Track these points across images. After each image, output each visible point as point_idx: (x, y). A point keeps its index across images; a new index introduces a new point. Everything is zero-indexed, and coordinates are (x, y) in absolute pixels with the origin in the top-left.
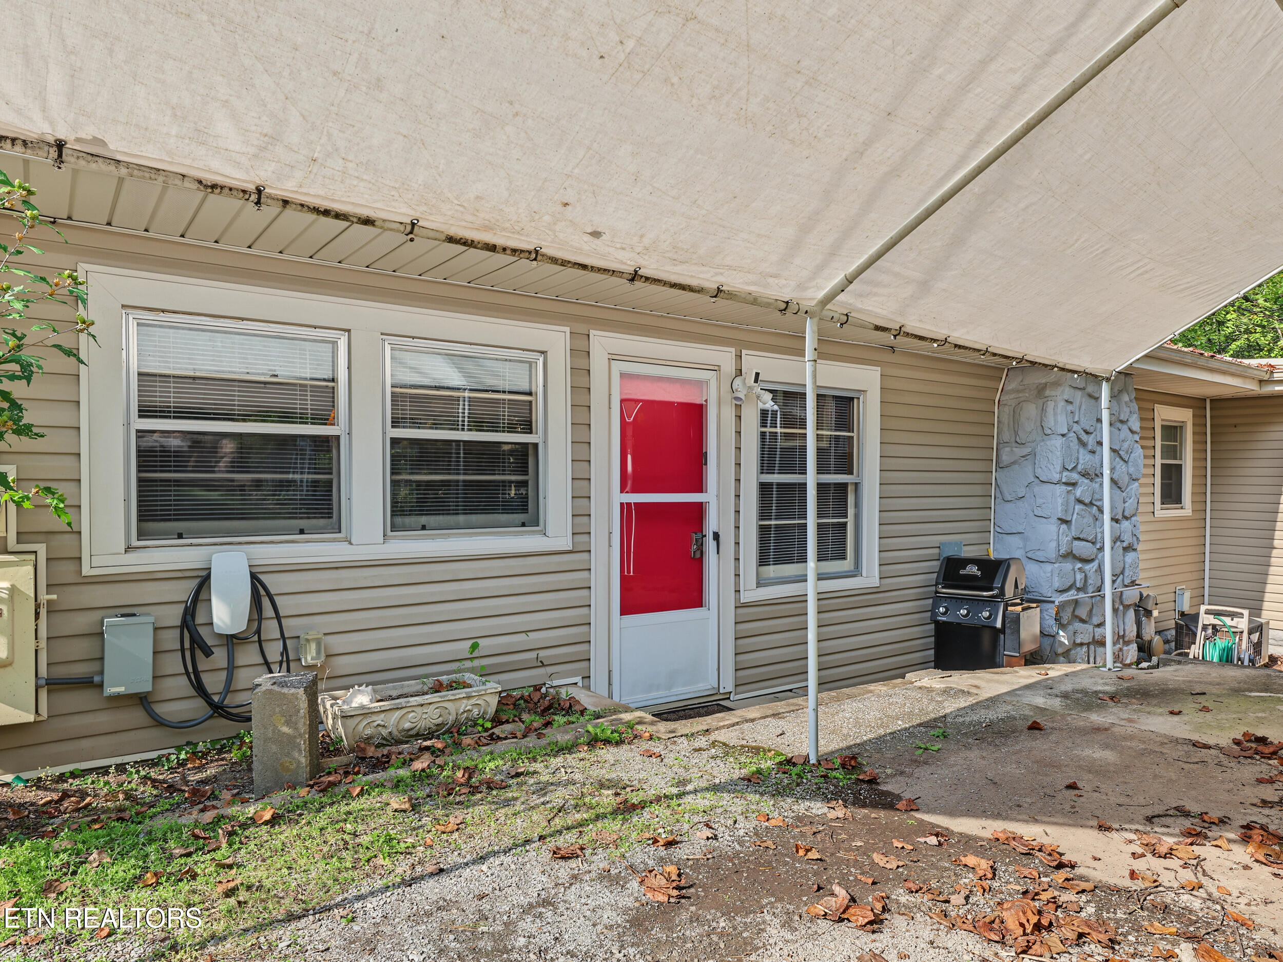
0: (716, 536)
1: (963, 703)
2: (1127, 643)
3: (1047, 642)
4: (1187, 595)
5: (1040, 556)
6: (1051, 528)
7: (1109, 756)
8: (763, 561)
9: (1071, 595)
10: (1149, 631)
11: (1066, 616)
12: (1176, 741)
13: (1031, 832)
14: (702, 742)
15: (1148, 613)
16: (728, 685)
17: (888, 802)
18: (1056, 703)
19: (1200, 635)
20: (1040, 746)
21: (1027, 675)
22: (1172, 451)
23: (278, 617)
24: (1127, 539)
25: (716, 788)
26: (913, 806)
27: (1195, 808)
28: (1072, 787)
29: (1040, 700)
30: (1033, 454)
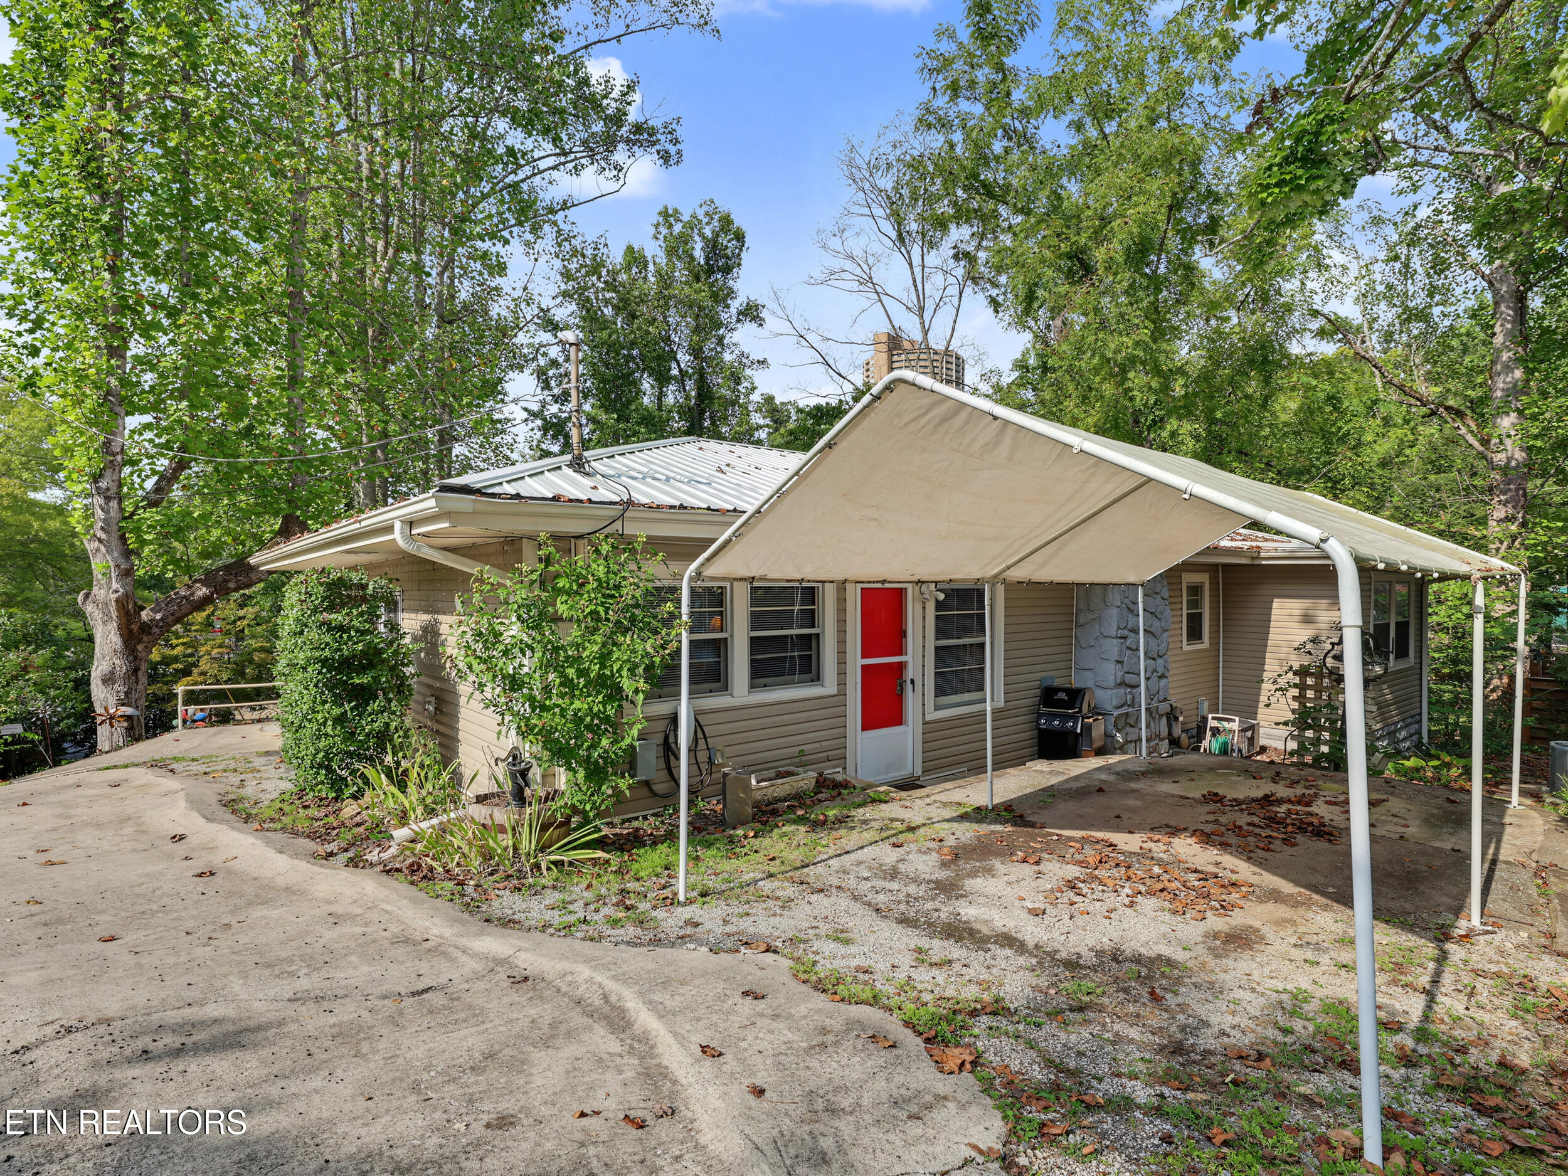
0: (912, 682)
1: (1061, 778)
2: (1162, 740)
3: (1109, 740)
4: (1206, 704)
5: (1104, 684)
6: (1111, 667)
7: (1138, 803)
8: (938, 693)
9: (1125, 710)
10: (1177, 731)
11: (1121, 724)
12: (1173, 796)
13: (1099, 835)
14: (928, 800)
15: (1176, 719)
16: (918, 772)
17: (1032, 825)
18: (1112, 778)
19: (1208, 734)
20: (1102, 799)
21: (1094, 762)
22: (1195, 603)
23: (705, 738)
24: (1161, 670)
25: (948, 820)
26: (1043, 827)
27: (1173, 824)
28: (1118, 817)
29: (1103, 777)
30: (1100, 618)
